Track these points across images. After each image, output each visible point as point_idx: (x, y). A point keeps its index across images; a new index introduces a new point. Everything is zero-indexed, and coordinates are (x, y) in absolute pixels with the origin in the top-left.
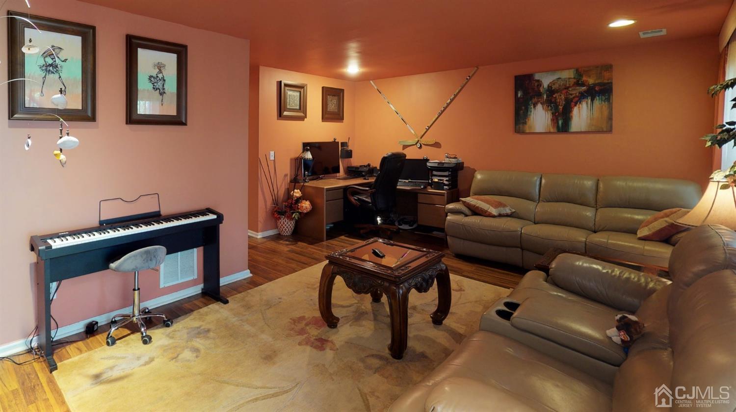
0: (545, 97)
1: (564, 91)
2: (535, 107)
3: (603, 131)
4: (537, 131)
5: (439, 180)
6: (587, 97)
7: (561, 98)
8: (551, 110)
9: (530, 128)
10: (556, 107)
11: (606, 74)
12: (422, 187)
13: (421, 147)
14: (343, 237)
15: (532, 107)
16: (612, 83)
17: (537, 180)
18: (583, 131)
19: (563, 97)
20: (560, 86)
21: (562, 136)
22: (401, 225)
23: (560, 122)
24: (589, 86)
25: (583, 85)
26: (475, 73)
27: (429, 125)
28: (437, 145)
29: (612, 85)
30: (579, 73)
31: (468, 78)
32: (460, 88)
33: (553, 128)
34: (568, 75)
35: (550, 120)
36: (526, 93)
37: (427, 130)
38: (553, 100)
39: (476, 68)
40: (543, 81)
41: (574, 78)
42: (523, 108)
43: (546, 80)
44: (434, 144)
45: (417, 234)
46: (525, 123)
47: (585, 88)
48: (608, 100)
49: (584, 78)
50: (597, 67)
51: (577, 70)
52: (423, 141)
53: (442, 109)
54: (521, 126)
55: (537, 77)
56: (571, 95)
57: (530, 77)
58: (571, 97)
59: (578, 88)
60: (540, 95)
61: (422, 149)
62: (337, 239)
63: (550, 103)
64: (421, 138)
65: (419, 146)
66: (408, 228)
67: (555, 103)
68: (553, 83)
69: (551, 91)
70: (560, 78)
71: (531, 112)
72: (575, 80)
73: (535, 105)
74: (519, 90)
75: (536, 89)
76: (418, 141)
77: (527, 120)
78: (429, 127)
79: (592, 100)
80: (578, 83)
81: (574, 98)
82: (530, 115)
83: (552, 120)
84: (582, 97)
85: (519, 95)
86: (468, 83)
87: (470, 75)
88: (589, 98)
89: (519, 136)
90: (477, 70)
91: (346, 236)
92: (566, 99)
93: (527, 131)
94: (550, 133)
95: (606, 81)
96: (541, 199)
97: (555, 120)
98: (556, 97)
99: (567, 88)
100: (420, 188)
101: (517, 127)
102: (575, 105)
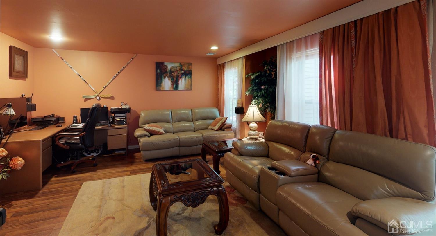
0: (169, 74)
1: (176, 72)
2: (165, 78)
3: (189, 90)
4: (166, 90)
5: (120, 119)
6: (184, 75)
7: (175, 75)
8: (171, 80)
9: (163, 88)
10: (173, 78)
11: (190, 67)
12: (109, 125)
13: (100, 99)
14: (54, 179)
15: (164, 78)
16: (191, 71)
17: (170, 113)
18: (183, 90)
19: (176, 74)
20: (174, 69)
21: (176, 92)
22: (90, 154)
23: (175, 86)
24: (184, 71)
25: (183, 70)
26: (135, 57)
27: (106, 85)
28: (112, 98)
29: (191, 72)
30: (181, 65)
31: (132, 59)
32: (127, 64)
33: (172, 88)
34: (177, 65)
35: (171, 85)
36: (161, 71)
37: (105, 88)
38: (172, 76)
39: (136, 55)
40: (168, 66)
41: (180, 67)
42: (160, 78)
43: (169, 66)
44: (111, 97)
45: (105, 157)
46: (161, 86)
47: (183, 71)
48: (191, 77)
49: (183, 67)
50: (187, 63)
51: (181, 63)
52: (102, 95)
53: (115, 76)
54: (159, 87)
55: (166, 64)
56: (179, 74)
57: (162, 63)
58: (179, 75)
59: (181, 71)
60: (167, 73)
61: (101, 100)
62: (50, 182)
63: (171, 77)
64: (100, 93)
65: (99, 99)
66: (96, 155)
67: (173, 77)
68: (172, 68)
69: (171, 72)
70: (174, 66)
71: (163, 80)
72: (180, 68)
73: (165, 77)
74: (158, 69)
75: (165, 69)
76: (98, 95)
77: (162, 84)
78: (106, 87)
79: (186, 77)
80: (181, 69)
81: (180, 75)
82: (163, 82)
83: (172, 85)
84: (182, 75)
85: (158, 72)
86: (131, 62)
87: (133, 58)
88: (185, 76)
89: (158, 92)
90: (136, 56)
91: (56, 177)
92: (177, 75)
93: (162, 90)
94: (171, 91)
95: (190, 70)
96: (173, 121)
97: (173, 85)
98: (173, 74)
99: (177, 71)
100: (108, 126)
101: (157, 87)
102: (180, 79)
